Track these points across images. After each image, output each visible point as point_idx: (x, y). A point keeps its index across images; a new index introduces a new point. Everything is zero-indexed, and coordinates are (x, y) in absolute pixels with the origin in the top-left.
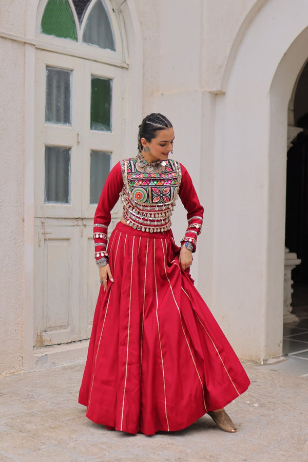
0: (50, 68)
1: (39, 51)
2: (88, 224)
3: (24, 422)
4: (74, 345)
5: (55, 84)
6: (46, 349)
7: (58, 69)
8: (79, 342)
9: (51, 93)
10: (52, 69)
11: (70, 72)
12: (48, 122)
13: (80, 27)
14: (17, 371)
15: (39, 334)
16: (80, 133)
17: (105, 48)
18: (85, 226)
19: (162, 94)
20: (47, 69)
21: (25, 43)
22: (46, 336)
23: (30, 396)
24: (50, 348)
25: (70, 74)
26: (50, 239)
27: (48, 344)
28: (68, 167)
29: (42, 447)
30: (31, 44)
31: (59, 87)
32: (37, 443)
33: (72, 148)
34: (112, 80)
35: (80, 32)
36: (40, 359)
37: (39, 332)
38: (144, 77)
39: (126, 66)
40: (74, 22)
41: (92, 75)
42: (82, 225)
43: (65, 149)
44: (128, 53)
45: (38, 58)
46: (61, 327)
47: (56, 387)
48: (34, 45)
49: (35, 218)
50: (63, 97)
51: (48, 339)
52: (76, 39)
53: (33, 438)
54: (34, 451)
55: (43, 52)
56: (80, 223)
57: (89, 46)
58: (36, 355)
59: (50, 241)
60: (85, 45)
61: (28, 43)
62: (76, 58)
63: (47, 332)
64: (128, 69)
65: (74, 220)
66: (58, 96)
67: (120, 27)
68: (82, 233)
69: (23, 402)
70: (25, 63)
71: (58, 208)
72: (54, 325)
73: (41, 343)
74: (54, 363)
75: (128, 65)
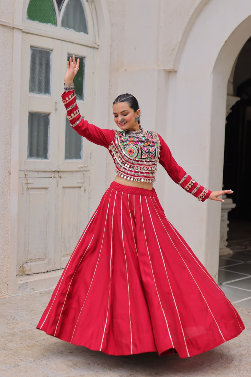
0: (34, 48)
1: (25, 34)
2: (62, 176)
3: (7, 341)
4: (50, 273)
5: (37, 62)
6: (27, 277)
7: (41, 49)
8: (54, 272)
9: (34, 68)
10: (36, 49)
11: (50, 51)
12: (31, 93)
13: (59, 14)
14: (3, 296)
15: (21, 265)
16: (57, 102)
17: (80, 31)
18: (60, 177)
19: (126, 70)
20: (32, 49)
21: (13, 28)
22: (27, 267)
23: (12, 318)
24: (30, 277)
25: (50, 53)
26: (31, 188)
27: (29, 273)
28: (48, 129)
29: (21, 364)
30: (19, 29)
31: (41, 64)
32: (17, 360)
33: (51, 114)
34: (85, 58)
35: (60, 18)
36: (21, 286)
37: (21, 264)
38: (111, 56)
39: (96, 46)
40: (54, 10)
41: (68, 54)
42: (58, 176)
43: (45, 114)
44: (99, 36)
45: (24, 40)
46: (39, 259)
47: (34, 310)
48: (21, 30)
49: (19, 171)
50: (44, 72)
51: (29, 269)
52: (56, 24)
53: (13, 355)
54: (14, 367)
55: (28, 35)
56: (56, 175)
57: (66, 30)
58: (19, 282)
59: (32, 190)
60: (63, 29)
61: (16, 28)
62: (55, 40)
63: (28, 264)
64: (98, 49)
65: (52, 173)
66: (40, 72)
67: (92, 14)
68: (58, 183)
69: (7, 323)
70: (13, 44)
71: (38, 163)
72: (33, 258)
73: (22, 272)
74: (33, 289)
75: (98, 45)
